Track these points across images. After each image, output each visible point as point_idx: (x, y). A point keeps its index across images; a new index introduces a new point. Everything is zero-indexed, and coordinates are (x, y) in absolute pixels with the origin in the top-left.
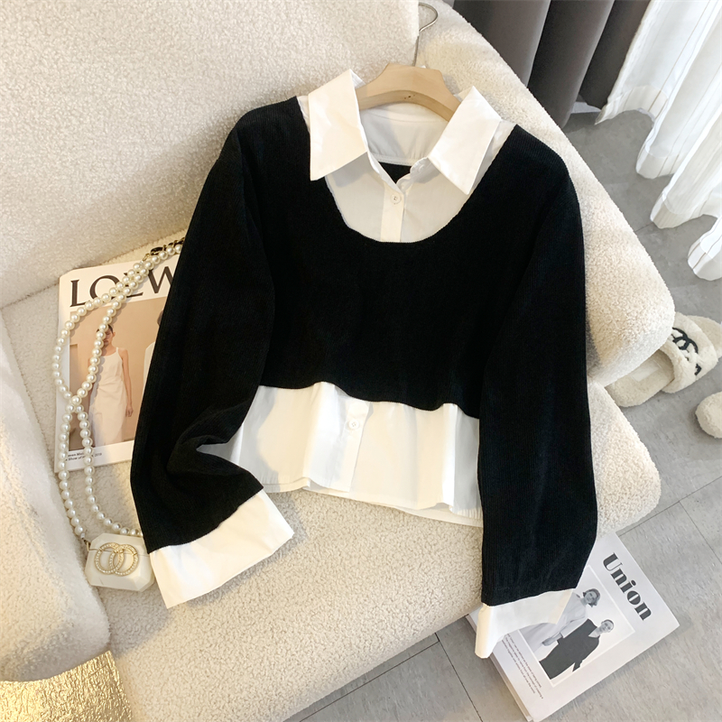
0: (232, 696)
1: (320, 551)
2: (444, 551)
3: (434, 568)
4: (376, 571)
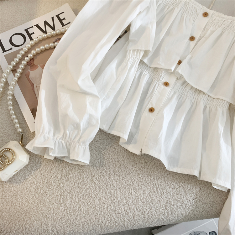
0: (28, 221)
1: (100, 165)
2: (165, 191)
3: (156, 197)
4: (125, 186)
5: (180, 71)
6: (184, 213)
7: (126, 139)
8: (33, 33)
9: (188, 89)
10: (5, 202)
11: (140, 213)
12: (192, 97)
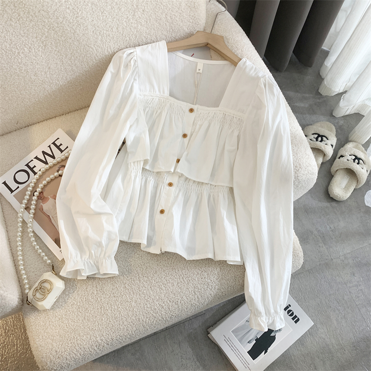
5: (179, 171)
6: (212, 293)
7: (146, 243)
8: (35, 166)
9: (191, 183)
10: (54, 327)
11: (174, 304)
12: (197, 190)
